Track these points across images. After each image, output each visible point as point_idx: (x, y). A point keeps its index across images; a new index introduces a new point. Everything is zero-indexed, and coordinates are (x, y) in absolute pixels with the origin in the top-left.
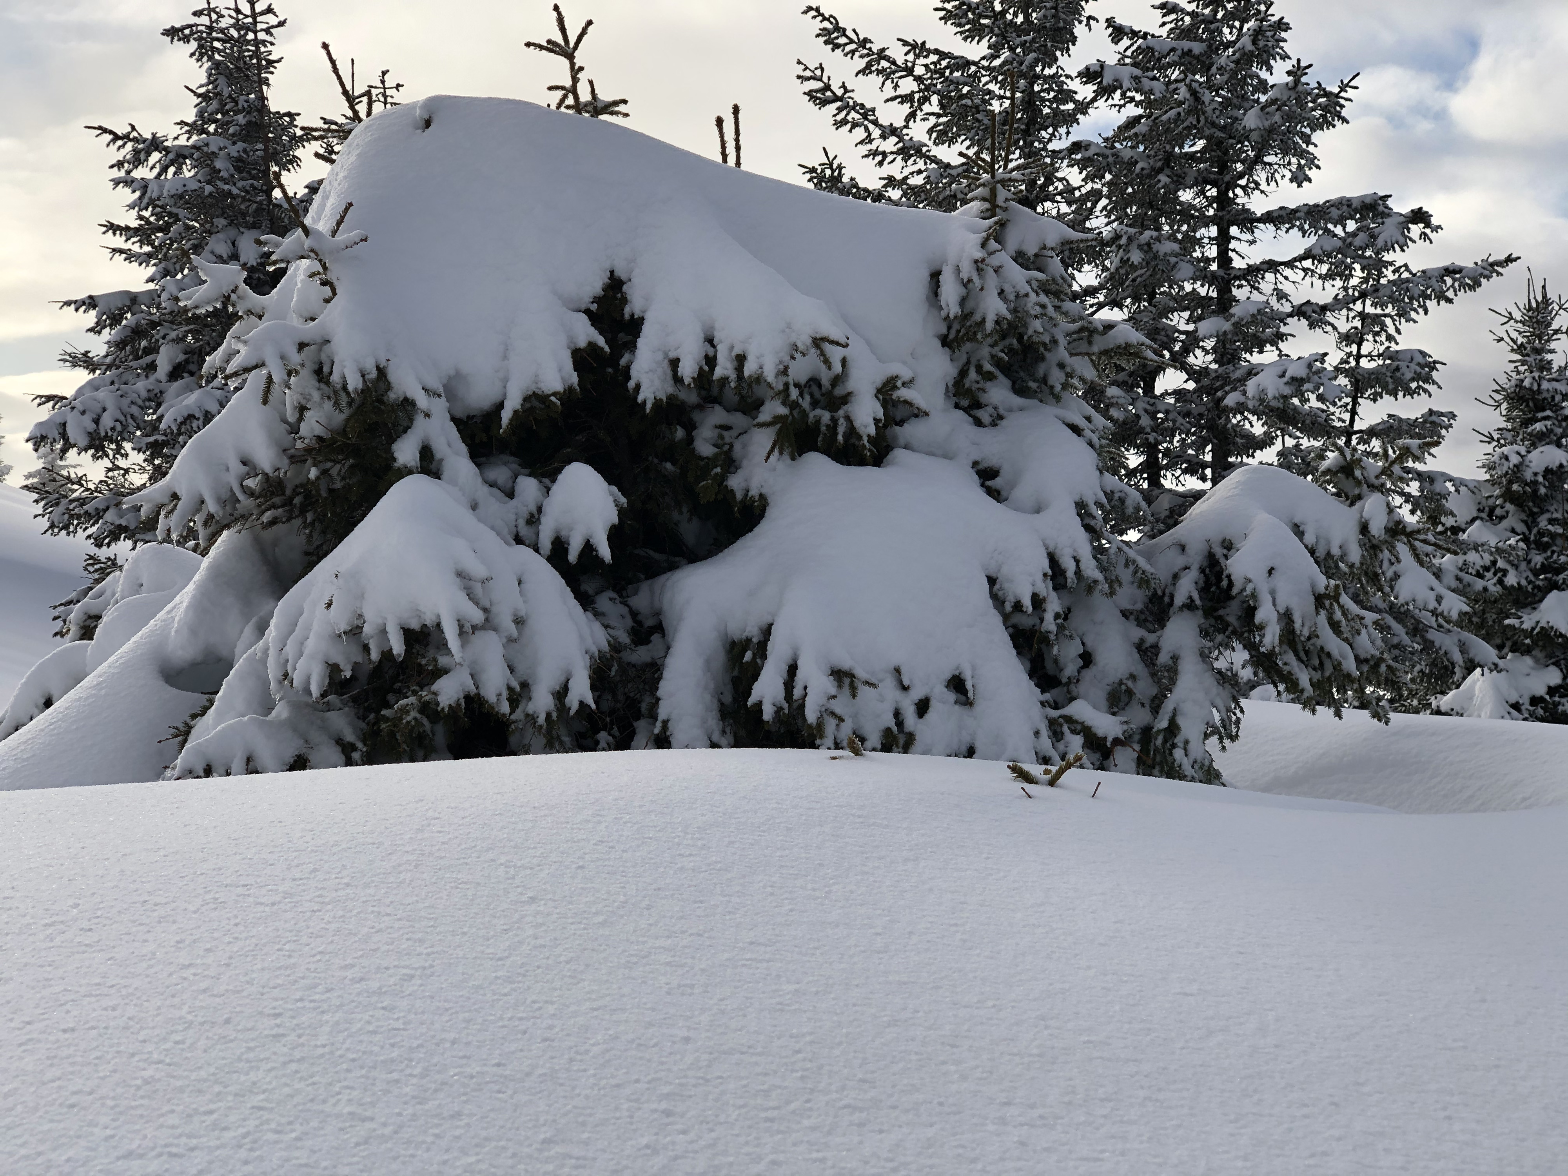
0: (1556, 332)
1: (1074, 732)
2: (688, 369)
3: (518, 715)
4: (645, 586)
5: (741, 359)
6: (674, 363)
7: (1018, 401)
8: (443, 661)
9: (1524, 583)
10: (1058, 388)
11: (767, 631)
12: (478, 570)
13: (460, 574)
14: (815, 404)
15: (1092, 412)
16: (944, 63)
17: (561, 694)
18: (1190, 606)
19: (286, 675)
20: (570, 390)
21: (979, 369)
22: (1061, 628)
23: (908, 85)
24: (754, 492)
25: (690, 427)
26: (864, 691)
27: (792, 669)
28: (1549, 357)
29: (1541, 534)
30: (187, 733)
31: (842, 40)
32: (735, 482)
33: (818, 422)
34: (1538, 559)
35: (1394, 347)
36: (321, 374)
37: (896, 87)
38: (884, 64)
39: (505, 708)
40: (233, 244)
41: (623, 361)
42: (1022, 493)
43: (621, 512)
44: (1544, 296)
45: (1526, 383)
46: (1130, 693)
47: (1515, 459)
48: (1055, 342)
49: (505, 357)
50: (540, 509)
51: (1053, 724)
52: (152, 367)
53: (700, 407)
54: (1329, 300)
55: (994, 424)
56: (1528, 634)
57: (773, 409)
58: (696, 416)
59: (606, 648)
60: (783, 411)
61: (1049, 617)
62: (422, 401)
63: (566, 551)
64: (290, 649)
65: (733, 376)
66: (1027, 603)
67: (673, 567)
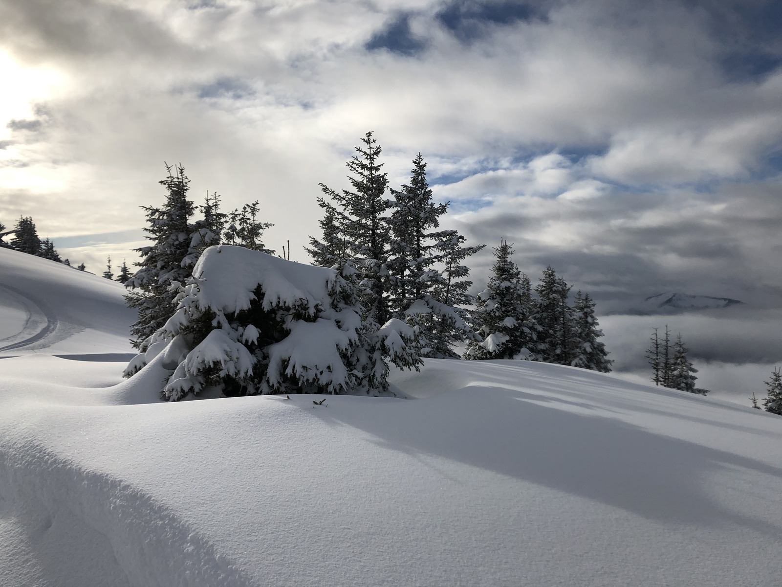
0: (508, 253)
1: (353, 376)
2: (274, 304)
3: (237, 377)
4: (266, 347)
5: (285, 302)
6: (271, 303)
7: (345, 306)
8: (221, 368)
9: (500, 315)
10: (354, 303)
11: (290, 358)
12: (228, 349)
13: (225, 351)
14: (302, 309)
15: (362, 307)
16: (353, 196)
17: (247, 372)
18: (379, 349)
19: (189, 370)
20: (249, 309)
21: (337, 300)
22: (351, 355)
23: (344, 202)
24: (288, 328)
25: (276, 314)
26: (309, 370)
27: (294, 366)
28: (507, 259)
29: (505, 303)
30: (168, 380)
31: (328, 191)
32: (284, 326)
33: (302, 313)
34: (504, 309)
35: (459, 265)
36: (197, 307)
37: (341, 202)
38: (338, 197)
39: (234, 376)
40: (177, 236)
41: (261, 302)
42: (344, 327)
43: (260, 334)
44: (506, 244)
45: (501, 266)
46: (367, 367)
47: (498, 285)
48: (353, 293)
49: (236, 302)
50: (243, 334)
51: (349, 374)
52: (156, 266)
53: (278, 310)
54: (443, 255)
55: (340, 312)
56: (501, 327)
57: (293, 311)
58: (277, 312)
59: (256, 362)
60: (295, 311)
61: (349, 353)
62: (218, 313)
63: (248, 343)
64: (190, 365)
65: (283, 306)
66: (344, 350)
67: (272, 343)
